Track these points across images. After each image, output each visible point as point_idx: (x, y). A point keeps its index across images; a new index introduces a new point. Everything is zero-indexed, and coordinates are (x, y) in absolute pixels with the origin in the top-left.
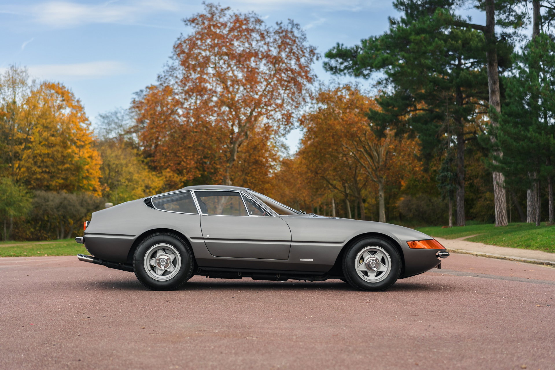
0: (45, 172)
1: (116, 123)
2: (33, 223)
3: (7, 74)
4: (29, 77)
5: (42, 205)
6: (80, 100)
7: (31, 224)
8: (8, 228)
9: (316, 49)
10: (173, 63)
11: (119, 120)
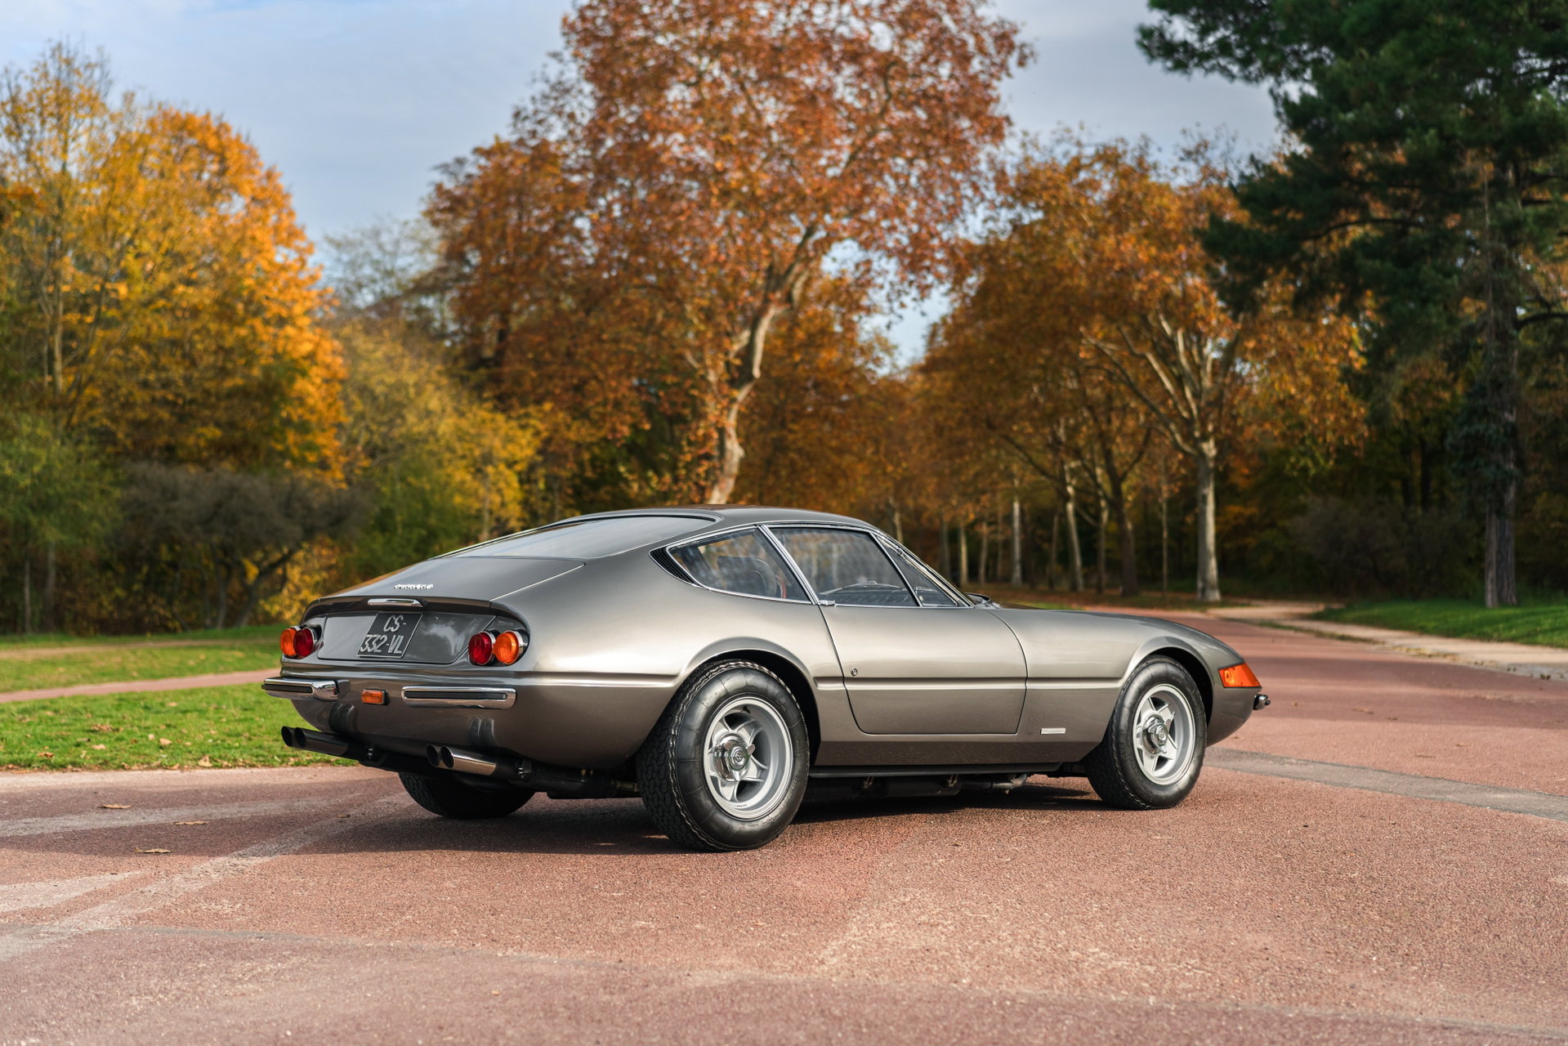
0: (165, 402)
1: (376, 264)
2: (122, 569)
3: (41, 70)
4: (110, 83)
5: (156, 511)
6: (278, 170)
7: (116, 574)
8: (39, 583)
9: (1015, 32)
10: (562, 73)
11: (385, 253)
